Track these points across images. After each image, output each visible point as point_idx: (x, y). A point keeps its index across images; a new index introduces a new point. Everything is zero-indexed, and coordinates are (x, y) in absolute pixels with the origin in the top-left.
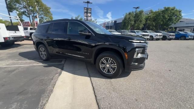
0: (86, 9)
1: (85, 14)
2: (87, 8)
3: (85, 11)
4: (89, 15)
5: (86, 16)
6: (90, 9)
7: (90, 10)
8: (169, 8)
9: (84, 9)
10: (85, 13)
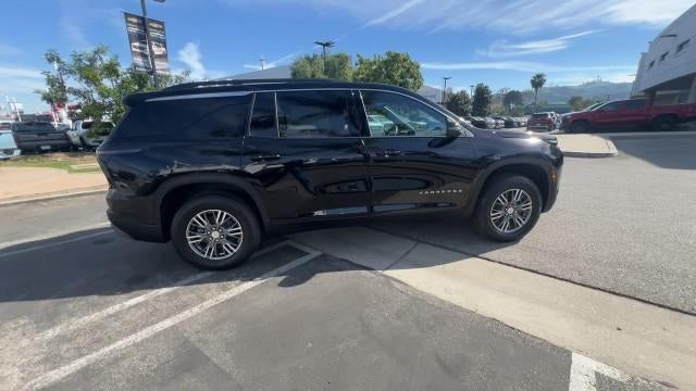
0: (134, 20)
1: (137, 44)
2: (138, 17)
3: (134, 30)
4: (158, 51)
5: (144, 56)
6: (155, 25)
7: (159, 29)
8: (397, 55)
9: (127, 22)
10: (132, 38)
